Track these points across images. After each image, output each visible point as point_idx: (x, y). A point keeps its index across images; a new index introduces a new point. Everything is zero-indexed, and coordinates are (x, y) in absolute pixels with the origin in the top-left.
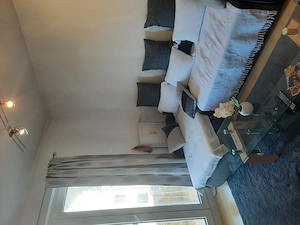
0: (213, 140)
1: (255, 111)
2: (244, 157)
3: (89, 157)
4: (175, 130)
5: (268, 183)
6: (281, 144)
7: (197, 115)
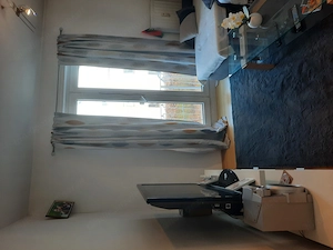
0: (223, 39)
1: (263, 24)
2: (243, 63)
3: (97, 36)
4: (191, 16)
5: (259, 86)
6: (281, 55)
7: (214, 6)
